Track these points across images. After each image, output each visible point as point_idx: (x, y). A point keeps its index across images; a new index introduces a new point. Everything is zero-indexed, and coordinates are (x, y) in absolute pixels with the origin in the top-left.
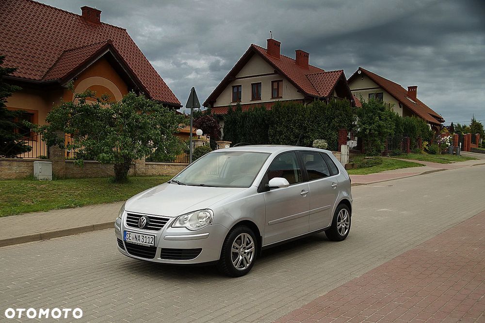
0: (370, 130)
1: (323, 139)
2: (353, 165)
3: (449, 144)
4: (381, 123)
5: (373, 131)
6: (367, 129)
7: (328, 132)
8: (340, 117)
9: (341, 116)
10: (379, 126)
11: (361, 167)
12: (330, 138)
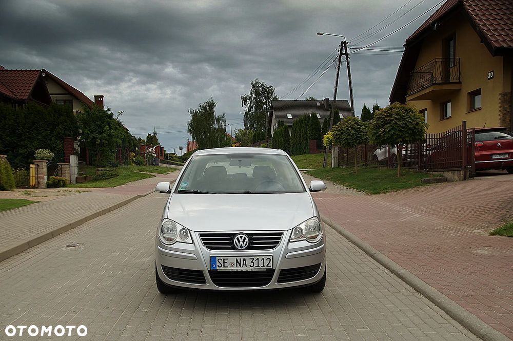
0: (101, 139)
1: (47, 148)
2: (85, 178)
3: (155, 155)
4: (112, 132)
5: (104, 141)
6: (97, 138)
7: (51, 140)
8: (65, 124)
9: (66, 122)
10: (109, 135)
11: (96, 180)
12: (54, 147)
